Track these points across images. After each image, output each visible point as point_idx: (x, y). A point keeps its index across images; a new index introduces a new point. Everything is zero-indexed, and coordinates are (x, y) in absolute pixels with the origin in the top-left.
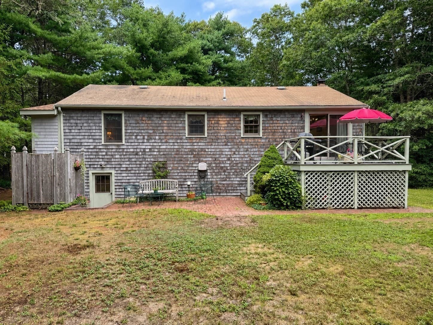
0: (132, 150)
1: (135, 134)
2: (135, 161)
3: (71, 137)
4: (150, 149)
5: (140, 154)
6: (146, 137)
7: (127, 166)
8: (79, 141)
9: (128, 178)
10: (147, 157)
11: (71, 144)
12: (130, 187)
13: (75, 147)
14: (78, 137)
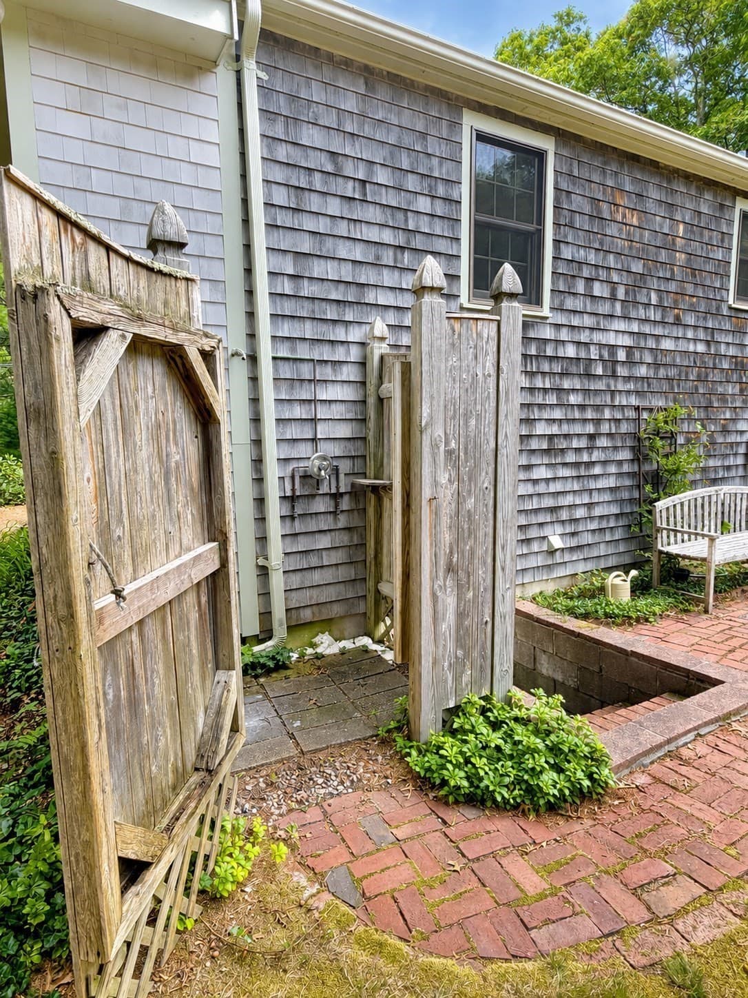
0: (571, 351)
1: (586, 272)
2: (582, 407)
3: (306, 245)
4: (629, 349)
5: (600, 371)
6: (621, 293)
7: (554, 430)
8: (346, 273)
9: (553, 488)
10: (620, 387)
11: (307, 289)
12: (559, 529)
13: (331, 313)
14: (343, 251)
